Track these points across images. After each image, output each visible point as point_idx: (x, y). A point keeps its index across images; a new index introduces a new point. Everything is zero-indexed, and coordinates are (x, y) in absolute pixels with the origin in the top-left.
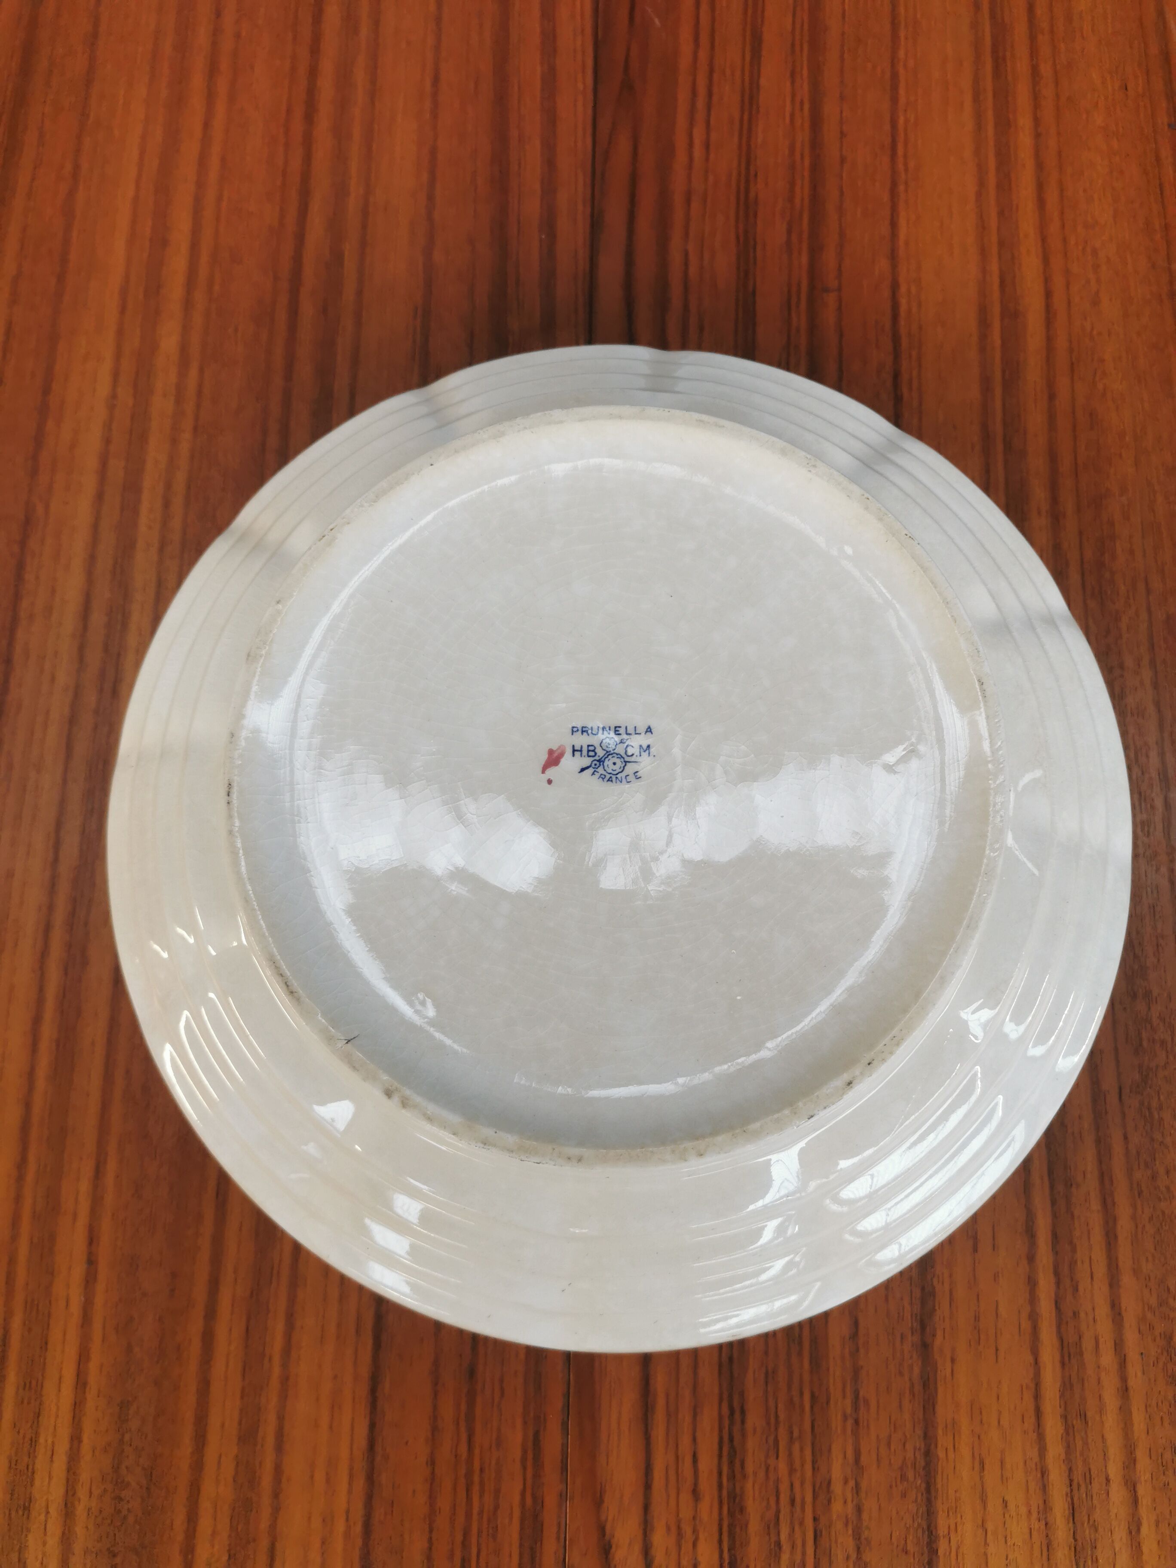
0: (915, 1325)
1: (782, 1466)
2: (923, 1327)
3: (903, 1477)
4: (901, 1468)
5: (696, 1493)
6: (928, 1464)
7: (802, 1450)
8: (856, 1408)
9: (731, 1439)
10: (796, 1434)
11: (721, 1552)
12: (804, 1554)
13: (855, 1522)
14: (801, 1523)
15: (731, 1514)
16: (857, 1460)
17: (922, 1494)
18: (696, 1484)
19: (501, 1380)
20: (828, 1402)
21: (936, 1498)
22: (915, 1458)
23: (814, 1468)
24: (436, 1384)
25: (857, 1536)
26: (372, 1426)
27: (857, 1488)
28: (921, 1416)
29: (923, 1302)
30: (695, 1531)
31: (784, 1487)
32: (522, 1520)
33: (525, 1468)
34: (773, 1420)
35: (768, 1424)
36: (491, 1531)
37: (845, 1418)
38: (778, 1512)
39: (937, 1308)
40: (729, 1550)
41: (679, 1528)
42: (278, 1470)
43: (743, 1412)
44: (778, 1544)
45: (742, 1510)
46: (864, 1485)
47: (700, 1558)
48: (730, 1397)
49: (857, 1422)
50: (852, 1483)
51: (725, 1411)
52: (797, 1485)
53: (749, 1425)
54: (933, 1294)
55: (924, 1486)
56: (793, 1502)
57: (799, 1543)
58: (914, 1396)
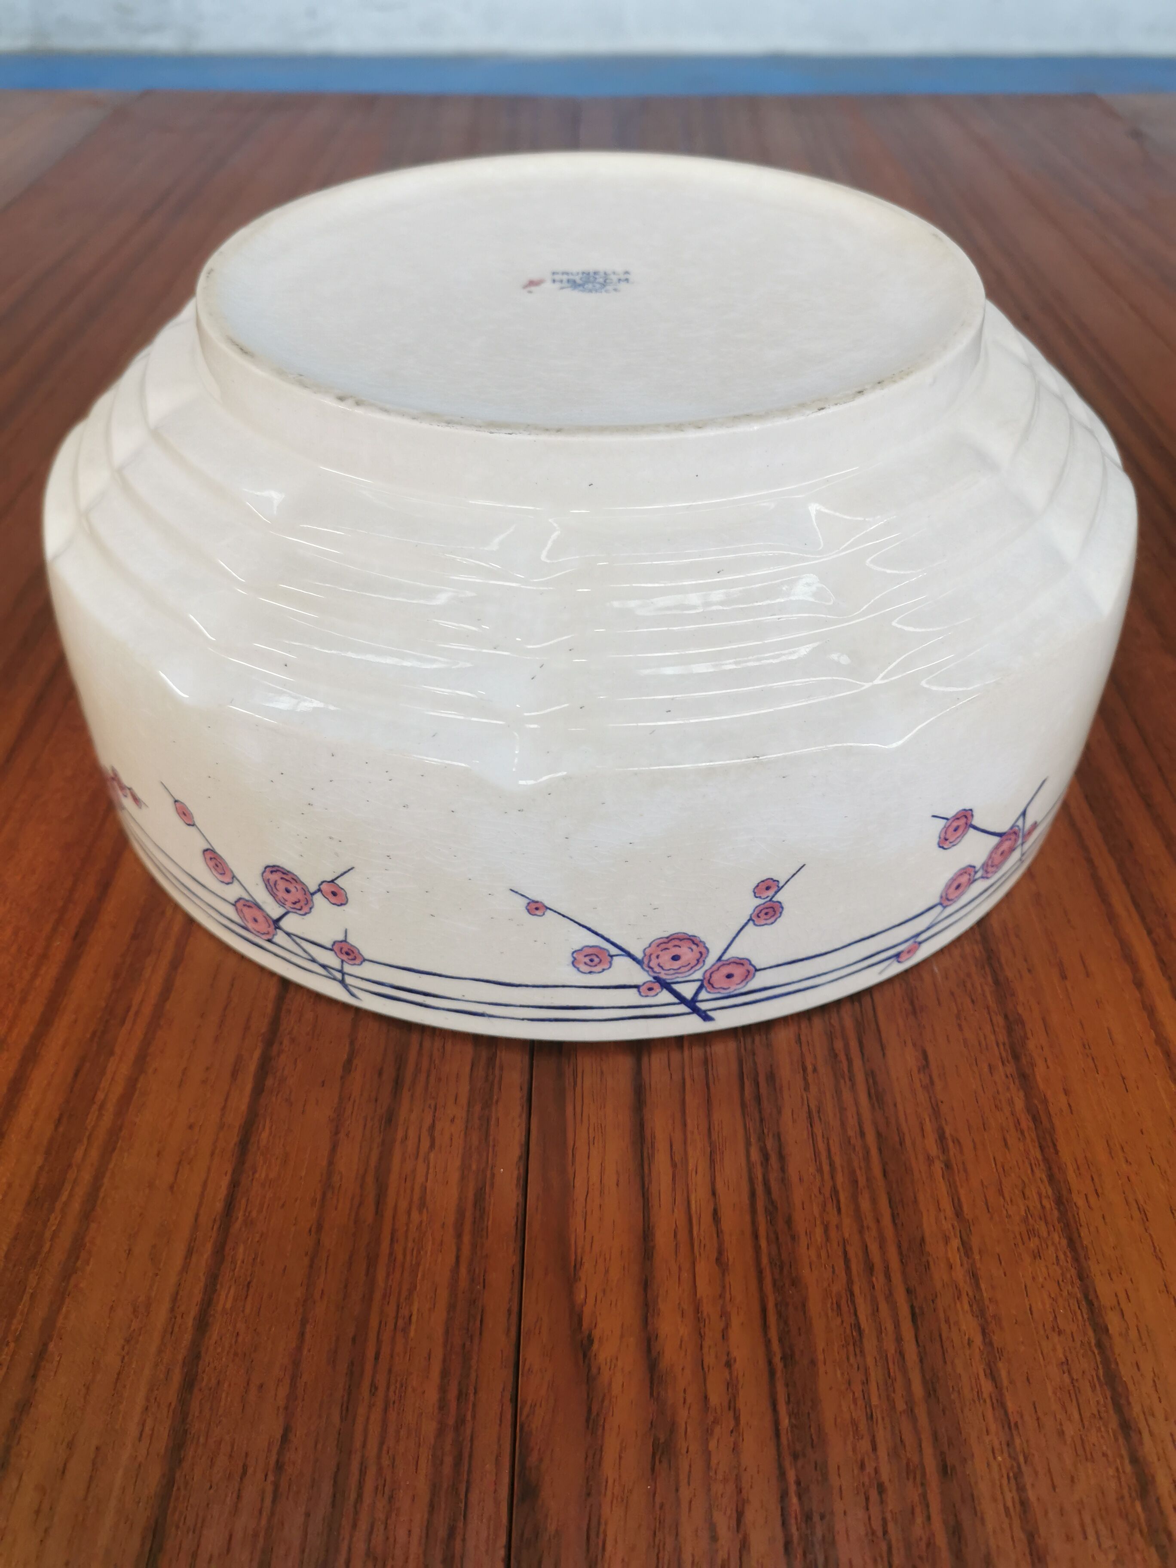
0: (1004, 1054)
1: (847, 1221)
2: (1016, 1057)
3: (1032, 1232)
4: (1025, 1220)
5: (720, 1260)
6: (1063, 1214)
7: (874, 1201)
8: (944, 1149)
9: (768, 1191)
10: (862, 1181)
11: (768, 1343)
12: (899, 1339)
13: (971, 1294)
14: (890, 1296)
15: (778, 1288)
16: (958, 1213)
17: (1065, 1254)
18: (720, 1252)
19: (432, 1127)
20: (902, 1143)
21: (1087, 1258)
22: (1043, 1207)
23: (895, 1224)
24: (337, 1133)
25: (980, 1313)
26: (234, 1185)
27: (966, 1248)
28: (1040, 1157)
29: (1010, 1030)
30: (724, 1315)
31: (854, 1251)
32: (452, 1307)
33: (459, 1236)
34: (826, 1168)
35: (820, 1170)
36: (400, 1323)
37: (930, 1160)
38: (850, 1282)
39: (1029, 1035)
40: (780, 1340)
41: (697, 1310)
42: (78, 1245)
43: (782, 1158)
44: (858, 1326)
45: (795, 1282)
46: (975, 1242)
47: (735, 1353)
48: (761, 1138)
49: (948, 1166)
50: (955, 1243)
51: (755, 1155)
52: (874, 1248)
53: (793, 1172)
54: (1021, 1022)
55: (1064, 1242)
56: (870, 1268)
57: (889, 1326)
58: (1022, 1132)
